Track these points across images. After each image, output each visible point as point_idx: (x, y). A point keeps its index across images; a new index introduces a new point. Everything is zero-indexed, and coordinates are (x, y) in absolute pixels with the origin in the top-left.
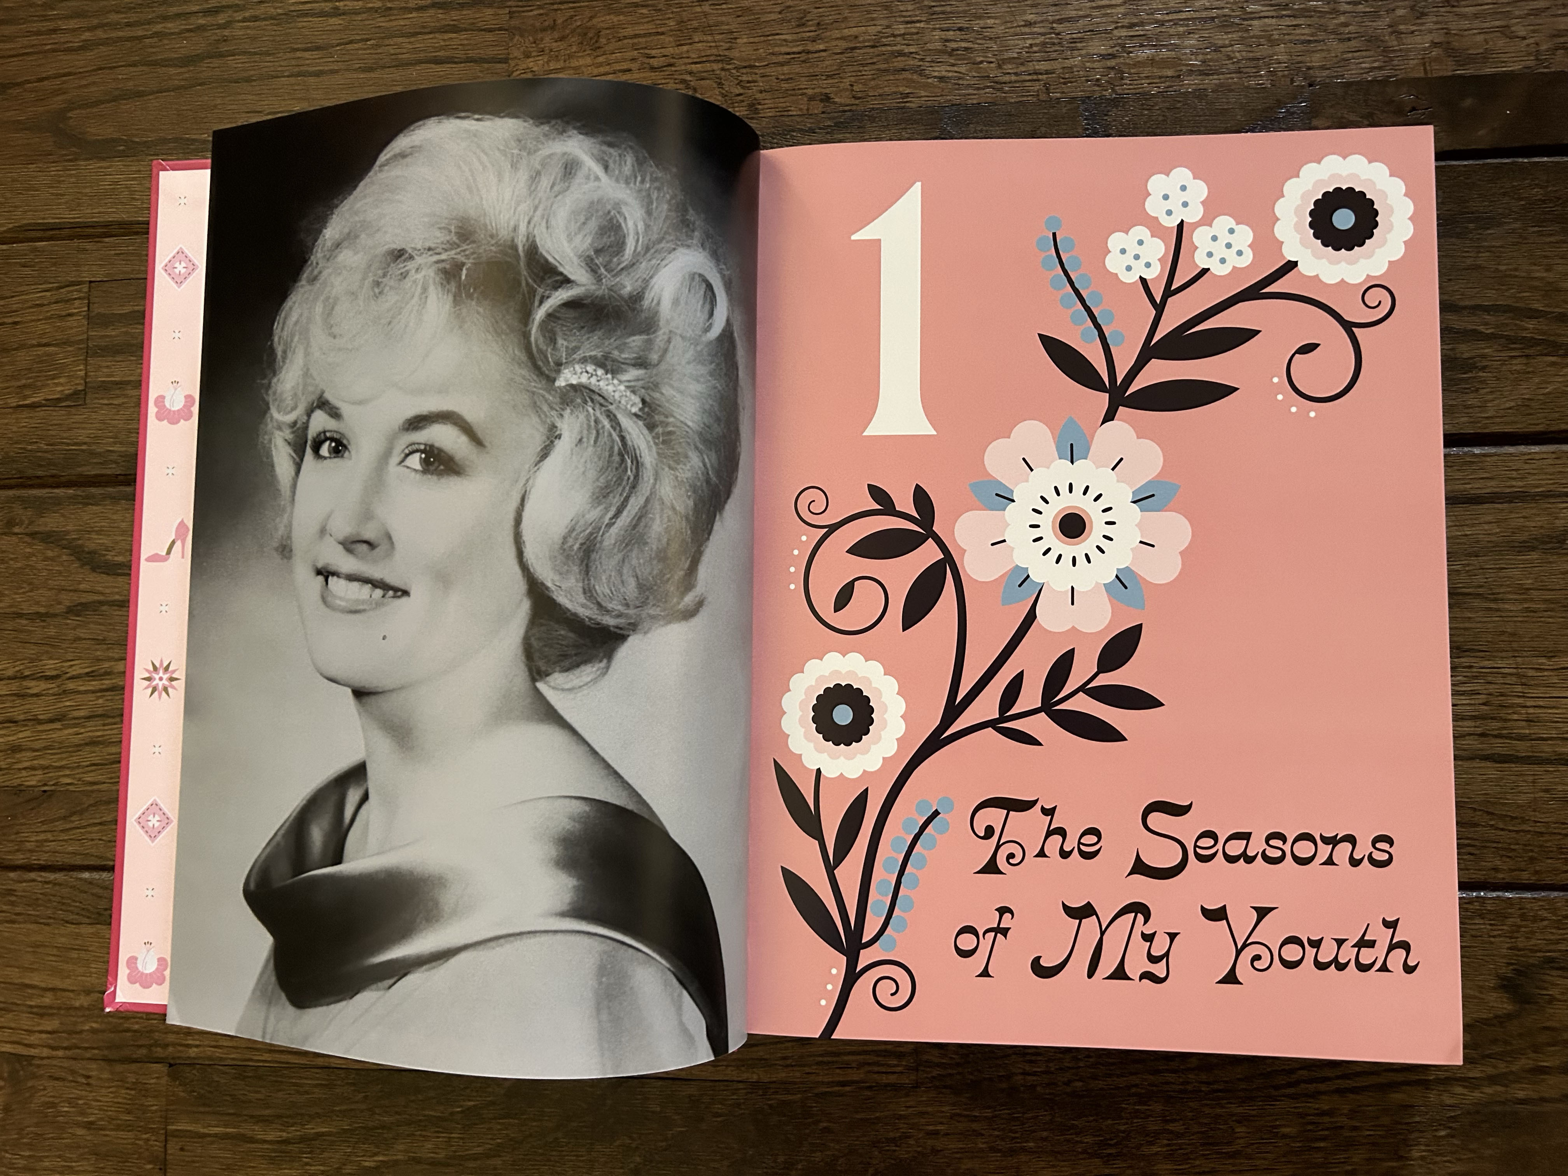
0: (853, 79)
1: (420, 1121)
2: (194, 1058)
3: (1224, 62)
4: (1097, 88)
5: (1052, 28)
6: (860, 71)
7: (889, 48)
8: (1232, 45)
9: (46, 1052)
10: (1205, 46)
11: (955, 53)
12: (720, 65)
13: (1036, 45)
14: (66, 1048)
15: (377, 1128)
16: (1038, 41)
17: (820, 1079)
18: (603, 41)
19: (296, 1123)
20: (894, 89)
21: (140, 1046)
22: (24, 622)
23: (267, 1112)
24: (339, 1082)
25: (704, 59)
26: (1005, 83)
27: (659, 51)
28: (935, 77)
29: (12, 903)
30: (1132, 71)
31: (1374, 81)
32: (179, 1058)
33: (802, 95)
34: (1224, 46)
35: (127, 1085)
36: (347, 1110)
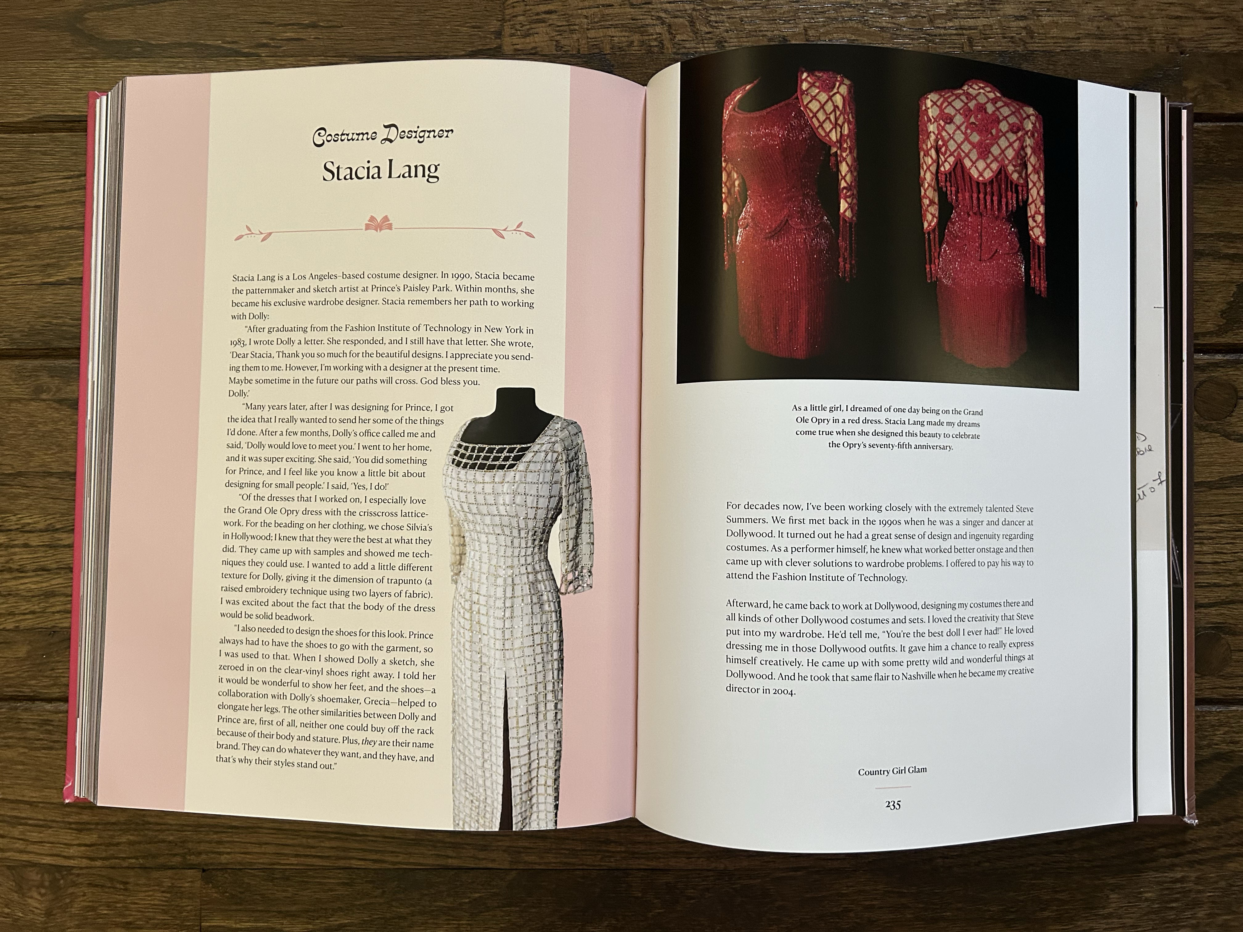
0: (806, 25)
1: (433, 911)
2: (227, 864)
3: (1114, 29)
4: (1010, 44)
6: (813, 18)
8: (1120, 15)
9: (85, 862)
10: (1099, 14)
11: (894, 7)
12: (692, 6)
13: (962, 4)
14: (103, 859)
15: (394, 918)
16: (962, 1)
19: (321, 917)
20: (842, 36)
21: (175, 855)
22: (54, 480)
23: (294, 908)
24: (359, 881)
26: (935, 36)
28: (877, 27)
29: (49, 732)
30: (1040, 31)
31: (1231, 54)
32: (212, 864)
33: (763, 36)
34: (1115, 16)
35: (163, 889)
36: (367, 904)
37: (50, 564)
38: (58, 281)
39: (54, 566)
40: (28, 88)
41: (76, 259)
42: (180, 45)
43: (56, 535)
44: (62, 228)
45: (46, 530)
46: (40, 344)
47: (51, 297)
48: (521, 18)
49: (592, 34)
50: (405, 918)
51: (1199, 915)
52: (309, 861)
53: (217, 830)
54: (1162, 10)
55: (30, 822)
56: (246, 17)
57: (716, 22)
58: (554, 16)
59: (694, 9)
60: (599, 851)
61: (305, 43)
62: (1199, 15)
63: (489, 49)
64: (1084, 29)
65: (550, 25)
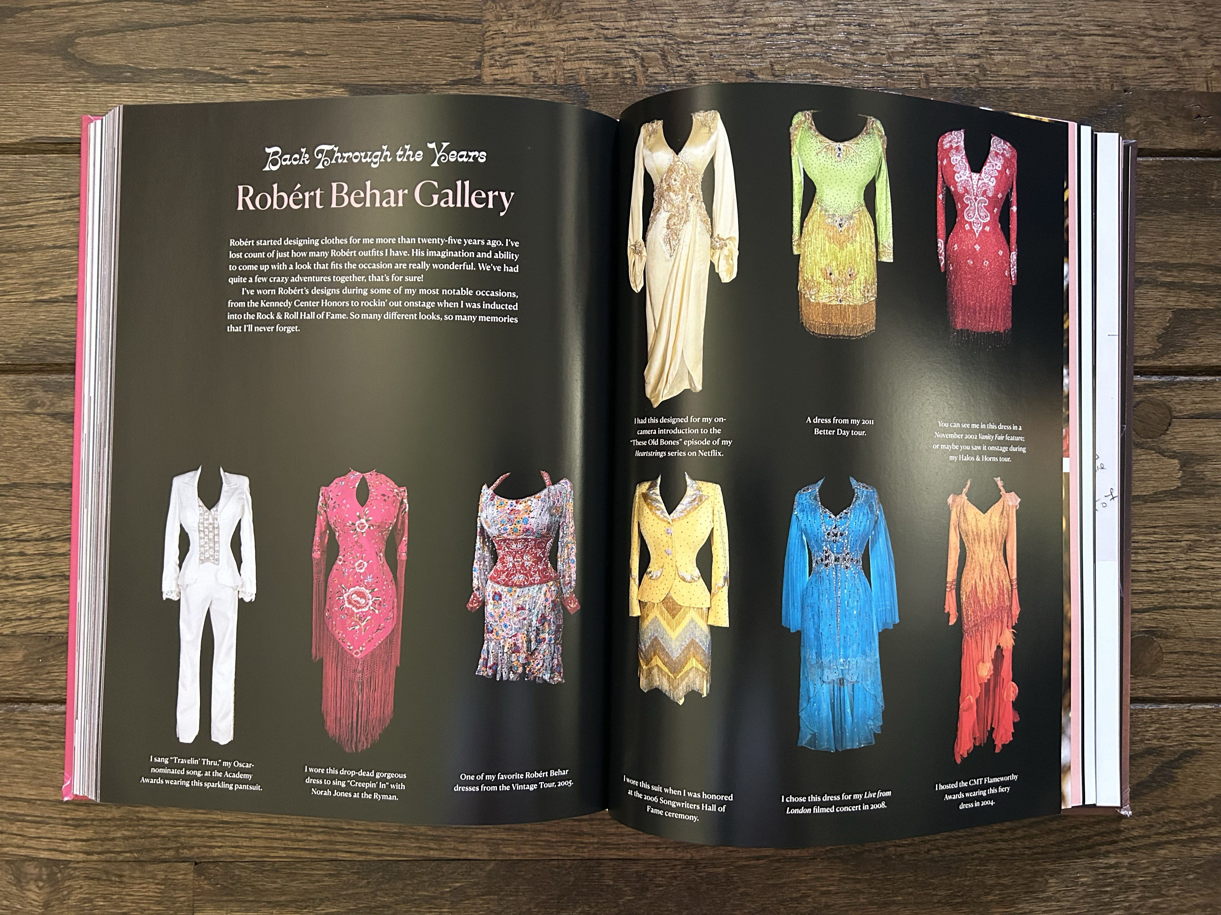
0: (772, 60)
1: (415, 900)
2: (218, 857)
3: (1062, 68)
4: (964, 81)
5: (932, 30)
6: (779, 54)
7: (802, 36)
8: (1068, 55)
9: (81, 857)
10: (1048, 54)
11: (855, 44)
12: (664, 40)
13: (919, 42)
14: (99, 853)
15: (378, 907)
16: (920, 39)
17: (740, 855)
18: (565, 11)
19: (309, 906)
20: (805, 71)
21: (168, 849)
22: (49, 491)
23: (283, 898)
24: (345, 872)
25: (650, 34)
26: (894, 72)
27: (612, 24)
28: (839, 63)
29: (46, 733)
30: (993, 69)
31: (1171, 92)
32: (203, 857)
33: (731, 70)
34: (1063, 55)
35: (157, 881)
36: (353, 894)
37: (46, 572)
38: (51, 298)
39: (49, 574)
40: (20, 110)
41: (69, 278)
42: (170, 71)
43: (52, 544)
44: (55, 247)
45: (41, 539)
46: (34, 359)
47: (43, 314)
48: (500, 49)
49: (568, 66)
50: (389, 907)
51: (1131, 898)
52: (297, 854)
53: (208, 825)
54: (1107, 50)
55: (28, 818)
56: (234, 45)
57: (687, 56)
58: (531, 48)
59: (666, 44)
60: (572, 843)
61: (291, 70)
62: (1142, 54)
63: (467, 79)
64: (1033, 68)
65: (528, 57)
